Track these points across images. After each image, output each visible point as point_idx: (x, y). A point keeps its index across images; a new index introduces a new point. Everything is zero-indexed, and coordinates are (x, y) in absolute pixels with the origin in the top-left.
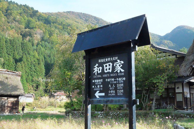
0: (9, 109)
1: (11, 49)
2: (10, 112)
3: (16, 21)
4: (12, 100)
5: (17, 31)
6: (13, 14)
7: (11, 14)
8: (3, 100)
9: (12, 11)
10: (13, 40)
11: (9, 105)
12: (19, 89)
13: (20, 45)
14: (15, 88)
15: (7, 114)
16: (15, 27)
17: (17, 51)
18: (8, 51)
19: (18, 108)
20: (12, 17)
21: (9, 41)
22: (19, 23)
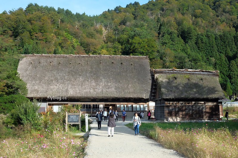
0: (207, 115)
1: (222, 46)
2: (210, 118)
3: (226, 12)
4: (210, 104)
5: (228, 24)
6: (221, 5)
7: (219, 6)
8: (199, 105)
9: (221, 2)
10: (224, 35)
11: (208, 110)
12: (217, 91)
13: (232, 40)
14: (213, 90)
15: (207, 121)
16: (225, 19)
17: (229, 47)
18: (219, 49)
19: (219, 114)
20: (221, 9)
21: (219, 37)
22: (230, 14)
